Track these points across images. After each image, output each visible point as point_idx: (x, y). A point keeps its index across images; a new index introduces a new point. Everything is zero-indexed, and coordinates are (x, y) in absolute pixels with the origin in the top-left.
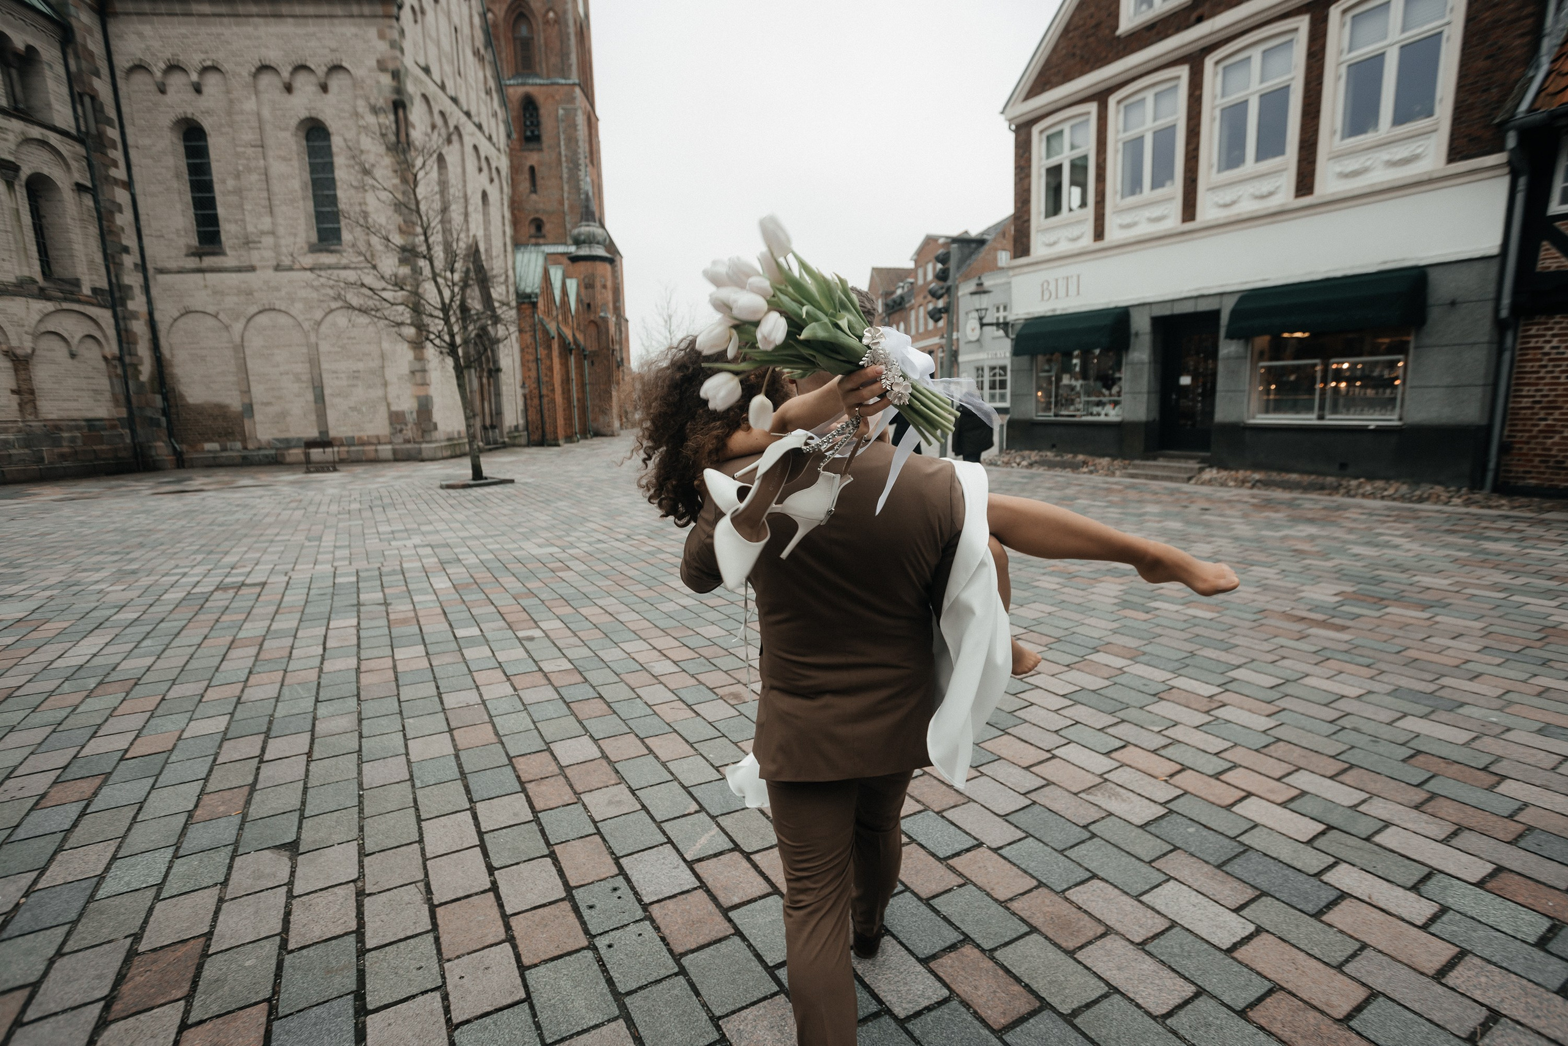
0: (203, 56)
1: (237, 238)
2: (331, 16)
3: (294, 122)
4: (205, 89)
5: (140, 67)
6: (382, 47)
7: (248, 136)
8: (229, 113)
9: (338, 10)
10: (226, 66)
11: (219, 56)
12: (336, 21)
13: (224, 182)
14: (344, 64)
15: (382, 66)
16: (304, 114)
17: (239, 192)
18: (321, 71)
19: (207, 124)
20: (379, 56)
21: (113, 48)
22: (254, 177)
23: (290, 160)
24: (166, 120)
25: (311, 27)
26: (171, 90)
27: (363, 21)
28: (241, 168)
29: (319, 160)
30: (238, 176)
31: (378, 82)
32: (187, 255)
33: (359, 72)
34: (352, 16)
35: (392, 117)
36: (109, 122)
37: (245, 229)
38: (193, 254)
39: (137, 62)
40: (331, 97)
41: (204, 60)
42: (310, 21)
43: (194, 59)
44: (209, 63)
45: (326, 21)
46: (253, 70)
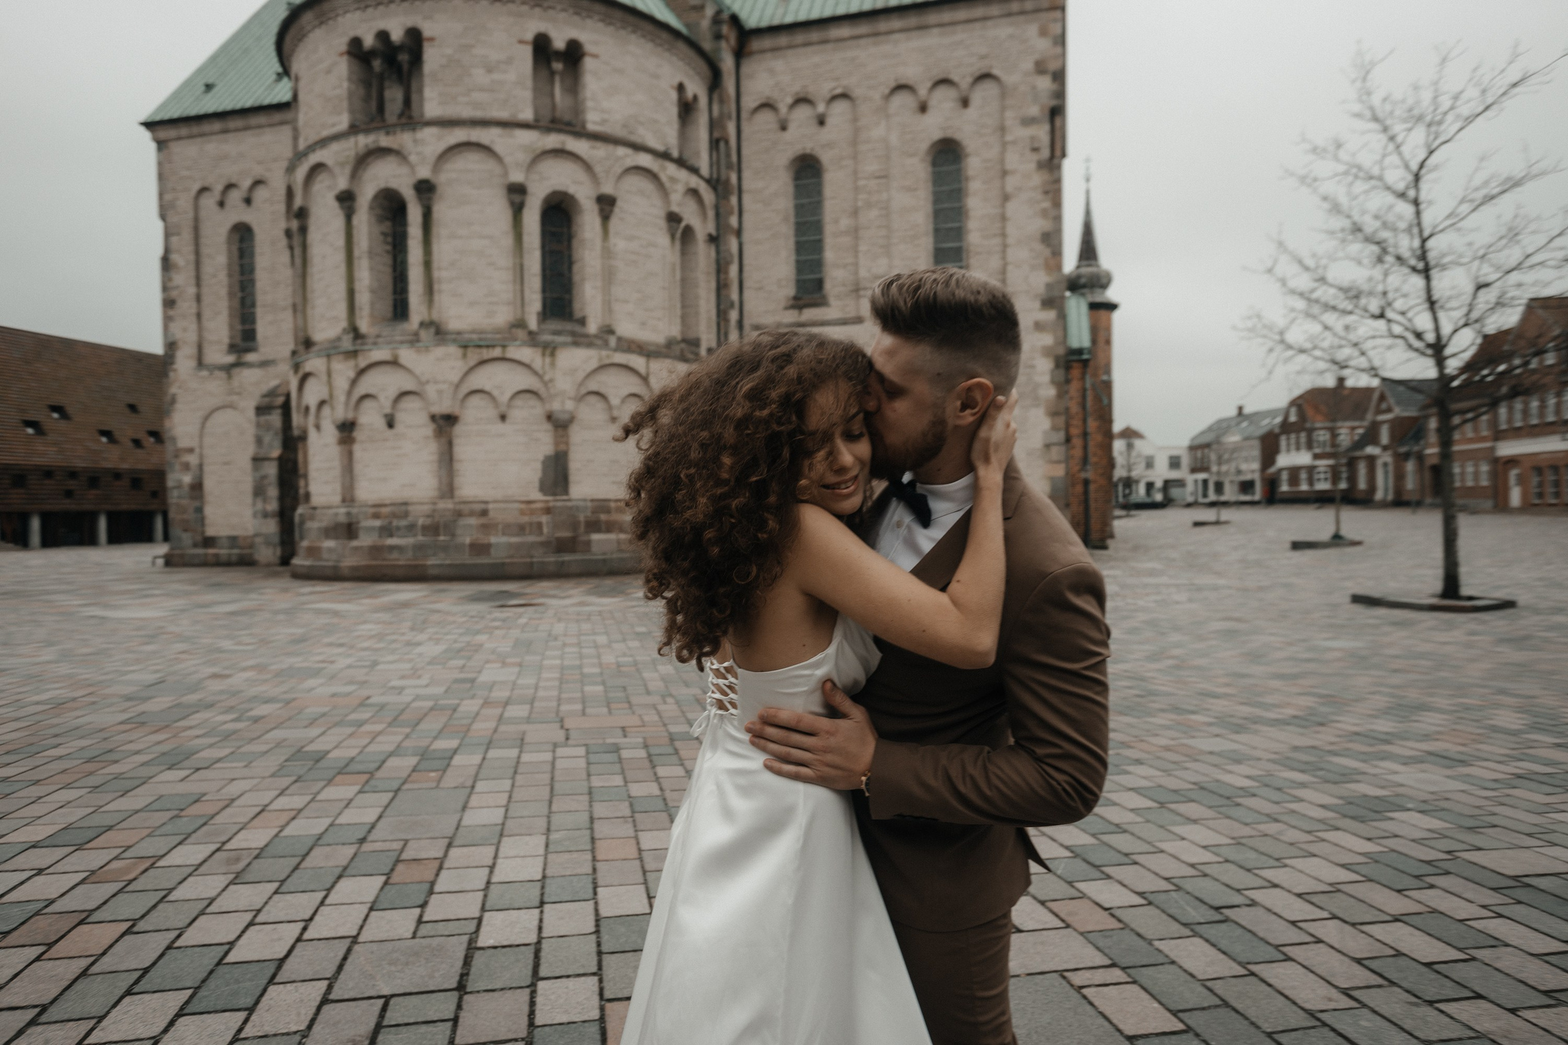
0: (832, 84)
1: (844, 285)
2: (985, 19)
3: (924, 146)
4: (830, 121)
5: (767, 105)
6: (1043, 45)
7: (871, 167)
8: (854, 142)
9: (994, 10)
10: (857, 92)
11: (852, 82)
12: (989, 23)
13: (836, 221)
14: (995, 72)
15: (1040, 68)
16: (937, 135)
17: (855, 232)
18: (965, 83)
19: (826, 158)
20: (1037, 56)
21: (743, 89)
22: (874, 213)
23: (915, 190)
24: (783, 157)
25: (961, 34)
26: (792, 127)
27: (1022, 18)
28: (860, 204)
29: (945, 188)
30: (855, 213)
31: (1034, 88)
32: (787, 308)
33: (1010, 79)
34: (1009, 15)
35: (1046, 127)
36: (729, 166)
37: (856, 273)
38: (793, 307)
39: (763, 101)
40: (972, 112)
41: (834, 89)
42: (959, 28)
43: (823, 89)
44: (839, 91)
45: (978, 25)
46: (887, 91)
